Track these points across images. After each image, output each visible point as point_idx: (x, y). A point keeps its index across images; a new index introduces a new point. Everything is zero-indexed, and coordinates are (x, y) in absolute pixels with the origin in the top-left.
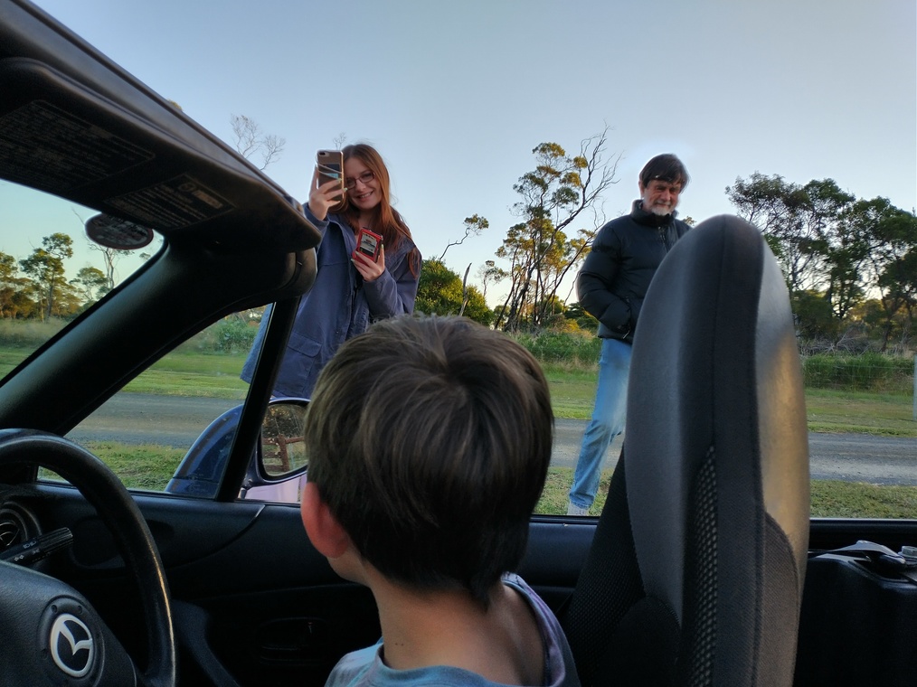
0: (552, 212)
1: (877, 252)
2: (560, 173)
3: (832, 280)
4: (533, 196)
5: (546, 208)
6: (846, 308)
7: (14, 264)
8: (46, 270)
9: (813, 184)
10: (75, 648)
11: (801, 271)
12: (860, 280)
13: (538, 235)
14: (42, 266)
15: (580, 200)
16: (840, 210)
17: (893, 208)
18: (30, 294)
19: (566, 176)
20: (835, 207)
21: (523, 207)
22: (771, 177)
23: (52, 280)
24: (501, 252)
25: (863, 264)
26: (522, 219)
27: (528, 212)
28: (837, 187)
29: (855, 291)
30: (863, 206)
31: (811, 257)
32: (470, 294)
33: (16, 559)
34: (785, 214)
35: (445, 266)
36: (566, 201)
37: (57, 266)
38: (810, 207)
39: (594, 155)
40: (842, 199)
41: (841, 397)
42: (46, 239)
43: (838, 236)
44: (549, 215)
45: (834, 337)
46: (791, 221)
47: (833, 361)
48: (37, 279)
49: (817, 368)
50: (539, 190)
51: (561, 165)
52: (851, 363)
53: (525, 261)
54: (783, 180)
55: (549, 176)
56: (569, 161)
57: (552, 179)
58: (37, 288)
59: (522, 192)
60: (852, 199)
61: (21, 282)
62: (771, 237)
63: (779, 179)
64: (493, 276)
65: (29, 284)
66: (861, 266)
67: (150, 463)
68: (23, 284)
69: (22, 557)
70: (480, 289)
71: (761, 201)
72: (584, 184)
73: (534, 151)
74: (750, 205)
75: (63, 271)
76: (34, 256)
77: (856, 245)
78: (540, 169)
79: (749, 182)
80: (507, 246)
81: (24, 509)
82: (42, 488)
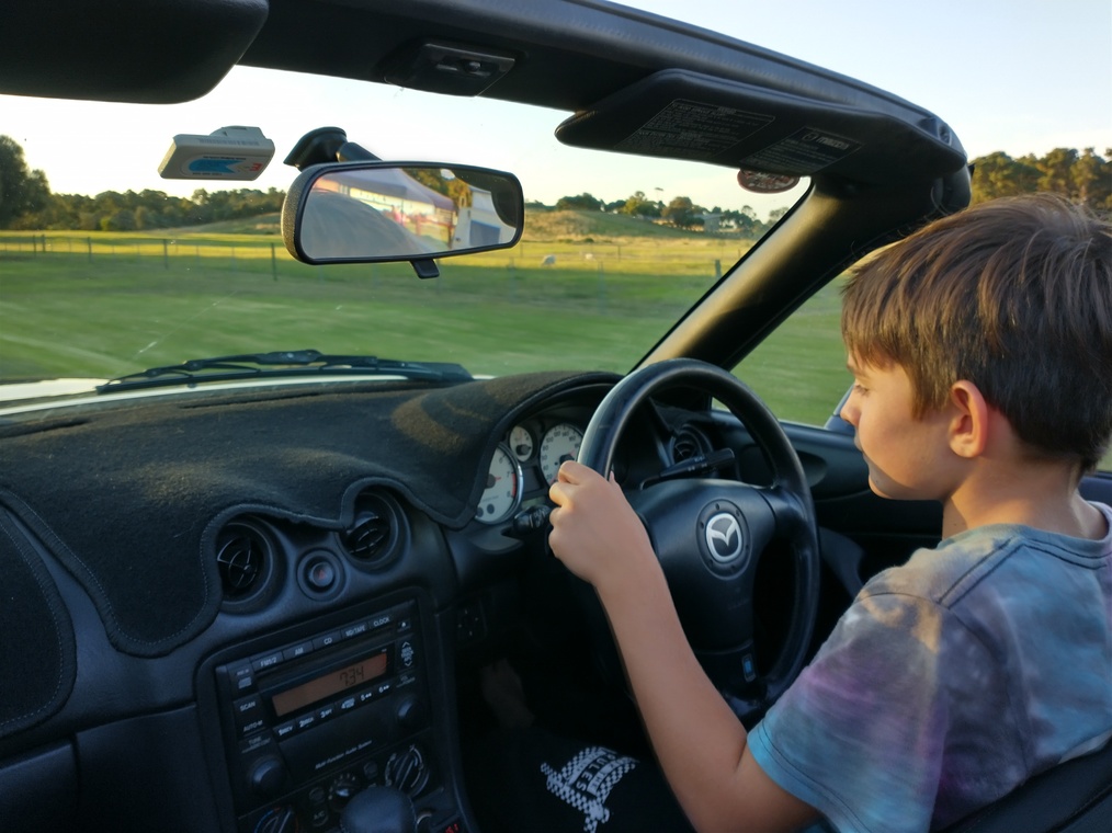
10: (727, 538)
81: (700, 432)
82: (715, 415)
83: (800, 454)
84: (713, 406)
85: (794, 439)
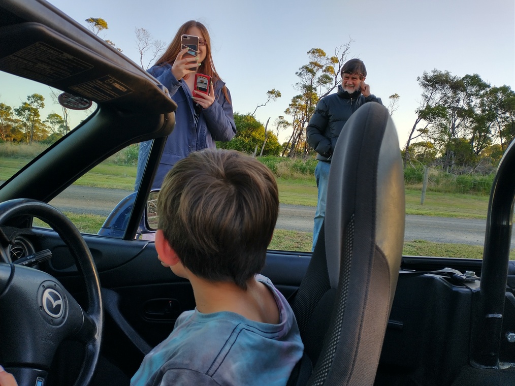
0: (317, 88)
1: (502, 118)
2: (323, 66)
3: (474, 133)
4: (307, 79)
5: (314, 86)
6: (481, 148)
7: (11, 111)
8: (30, 115)
9: (467, 76)
10: (55, 304)
11: (457, 127)
12: (490, 133)
13: (309, 102)
14: (27, 112)
15: (334, 82)
16: (482, 92)
17: (512, 92)
18: (21, 128)
19: (326, 68)
20: (479, 90)
21: (301, 85)
22: (443, 72)
23: (33, 121)
24: (287, 111)
25: (492, 124)
26: (300, 92)
27: (304, 88)
28: (480, 79)
29: (486, 139)
30: (495, 91)
31: (464, 119)
32: (269, 135)
33: (24, 264)
34: (450, 93)
35: (255, 118)
36: (325, 83)
37: (36, 113)
38: (464, 90)
39: (343, 56)
40: (483, 86)
41: (475, 199)
42: (29, 97)
43: (480, 107)
44: (316, 90)
45: (474, 165)
46: (454, 98)
47: (472, 178)
48: (24, 120)
49: (462, 182)
50: (310, 75)
51: (323, 62)
52: (482, 180)
53: (301, 117)
54: (450, 74)
55: (316, 68)
56: (328, 59)
57: (318, 70)
58: (25, 125)
59: (301, 76)
60: (489, 86)
61: (16, 121)
62: (441, 107)
63: (448, 73)
64: (282, 125)
65: (21, 123)
66: (491, 125)
67: (89, 224)
68: (17, 122)
69: (27, 263)
70: (275, 133)
71: (437, 86)
72: (336, 73)
73: (308, 53)
74: (431, 88)
75: (39, 116)
76: (23, 107)
77: (489, 113)
78: (311, 63)
79: (431, 74)
80: (291, 108)
81: (26, 241)
82: (34, 230)
83: (92, 250)
84: (33, 225)
85: (88, 242)
